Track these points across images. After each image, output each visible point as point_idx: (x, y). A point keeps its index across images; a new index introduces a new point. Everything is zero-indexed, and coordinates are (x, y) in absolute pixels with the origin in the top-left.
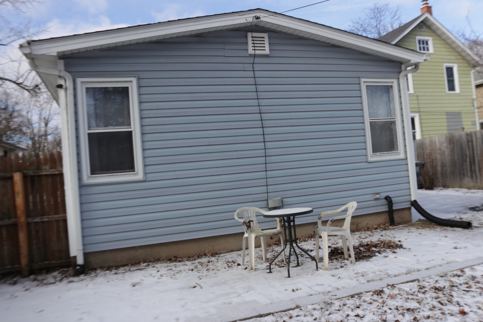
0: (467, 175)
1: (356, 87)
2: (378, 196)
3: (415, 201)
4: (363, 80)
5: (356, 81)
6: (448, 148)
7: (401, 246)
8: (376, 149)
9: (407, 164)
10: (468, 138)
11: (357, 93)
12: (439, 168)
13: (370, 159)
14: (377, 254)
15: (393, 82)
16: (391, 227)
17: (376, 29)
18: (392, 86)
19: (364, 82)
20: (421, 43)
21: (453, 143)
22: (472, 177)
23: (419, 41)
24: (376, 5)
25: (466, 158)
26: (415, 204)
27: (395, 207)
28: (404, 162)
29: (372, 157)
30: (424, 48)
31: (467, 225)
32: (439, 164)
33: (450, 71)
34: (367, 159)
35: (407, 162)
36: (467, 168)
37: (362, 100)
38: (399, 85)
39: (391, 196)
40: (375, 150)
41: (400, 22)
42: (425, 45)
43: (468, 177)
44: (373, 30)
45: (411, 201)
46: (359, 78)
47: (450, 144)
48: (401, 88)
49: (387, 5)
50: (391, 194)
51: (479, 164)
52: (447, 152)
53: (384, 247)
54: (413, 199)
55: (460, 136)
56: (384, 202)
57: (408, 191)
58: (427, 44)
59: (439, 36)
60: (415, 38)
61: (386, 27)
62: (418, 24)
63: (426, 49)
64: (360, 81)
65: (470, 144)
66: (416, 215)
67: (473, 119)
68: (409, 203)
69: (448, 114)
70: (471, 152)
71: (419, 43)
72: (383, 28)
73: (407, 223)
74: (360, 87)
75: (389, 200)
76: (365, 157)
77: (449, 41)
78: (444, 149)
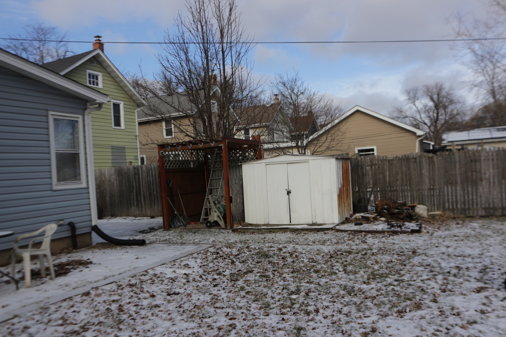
0: (134, 204)
1: (44, 119)
2: (62, 222)
3: (96, 226)
4: (51, 113)
5: (44, 113)
6: (116, 180)
7: (91, 263)
8: (61, 179)
9: (89, 193)
10: (135, 171)
11: (44, 125)
12: (108, 199)
13: (55, 188)
14: (72, 270)
15: (78, 118)
16: (74, 251)
17: (38, 51)
18: (77, 121)
19: (52, 115)
20: (91, 77)
21: (122, 176)
22: (138, 206)
23: (90, 75)
24: (40, 25)
25: (133, 189)
26: (96, 229)
27: (78, 232)
28: (86, 191)
29: (56, 186)
30: (93, 82)
31: (142, 243)
32: (108, 195)
33: (116, 107)
34: (52, 187)
35: (89, 190)
36: (133, 198)
37: (48, 132)
38: (84, 121)
39: (74, 222)
40: (59, 180)
41: (66, 49)
42: (95, 80)
43: (134, 206)
44: (34, 52)
45: (91, 226)
46: (46, 110)
47: (119, 177)
48: (86, 123)
49: (54, 28)
50: (74, 220)
51: (144, 195)
52: (116, 184)
53: (76, 265)
54: (93, 224)
55: (128, 169)
56: (67, 227)
57: (89, 217)
58: (97, 79)
59: (109, 73)
60: (86, 72)
61: (50, 51)
62: (90, 59)
63: (95, 83)
64: (47, 113)
65: (137, 176)
66: (96, 239)
67: (136, 154)
68: (90, 228)
69: (113, 148)
70: (138, 184)
71: (90, 77)
72: (47, 51)
73: (89, 246)
74: (48, 119)
75: (72, 225)
76: (49, 186)
77: (117, 80)
78: (113, 181)
